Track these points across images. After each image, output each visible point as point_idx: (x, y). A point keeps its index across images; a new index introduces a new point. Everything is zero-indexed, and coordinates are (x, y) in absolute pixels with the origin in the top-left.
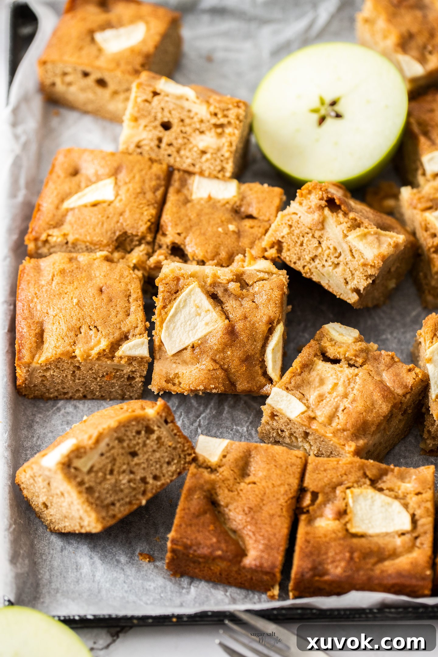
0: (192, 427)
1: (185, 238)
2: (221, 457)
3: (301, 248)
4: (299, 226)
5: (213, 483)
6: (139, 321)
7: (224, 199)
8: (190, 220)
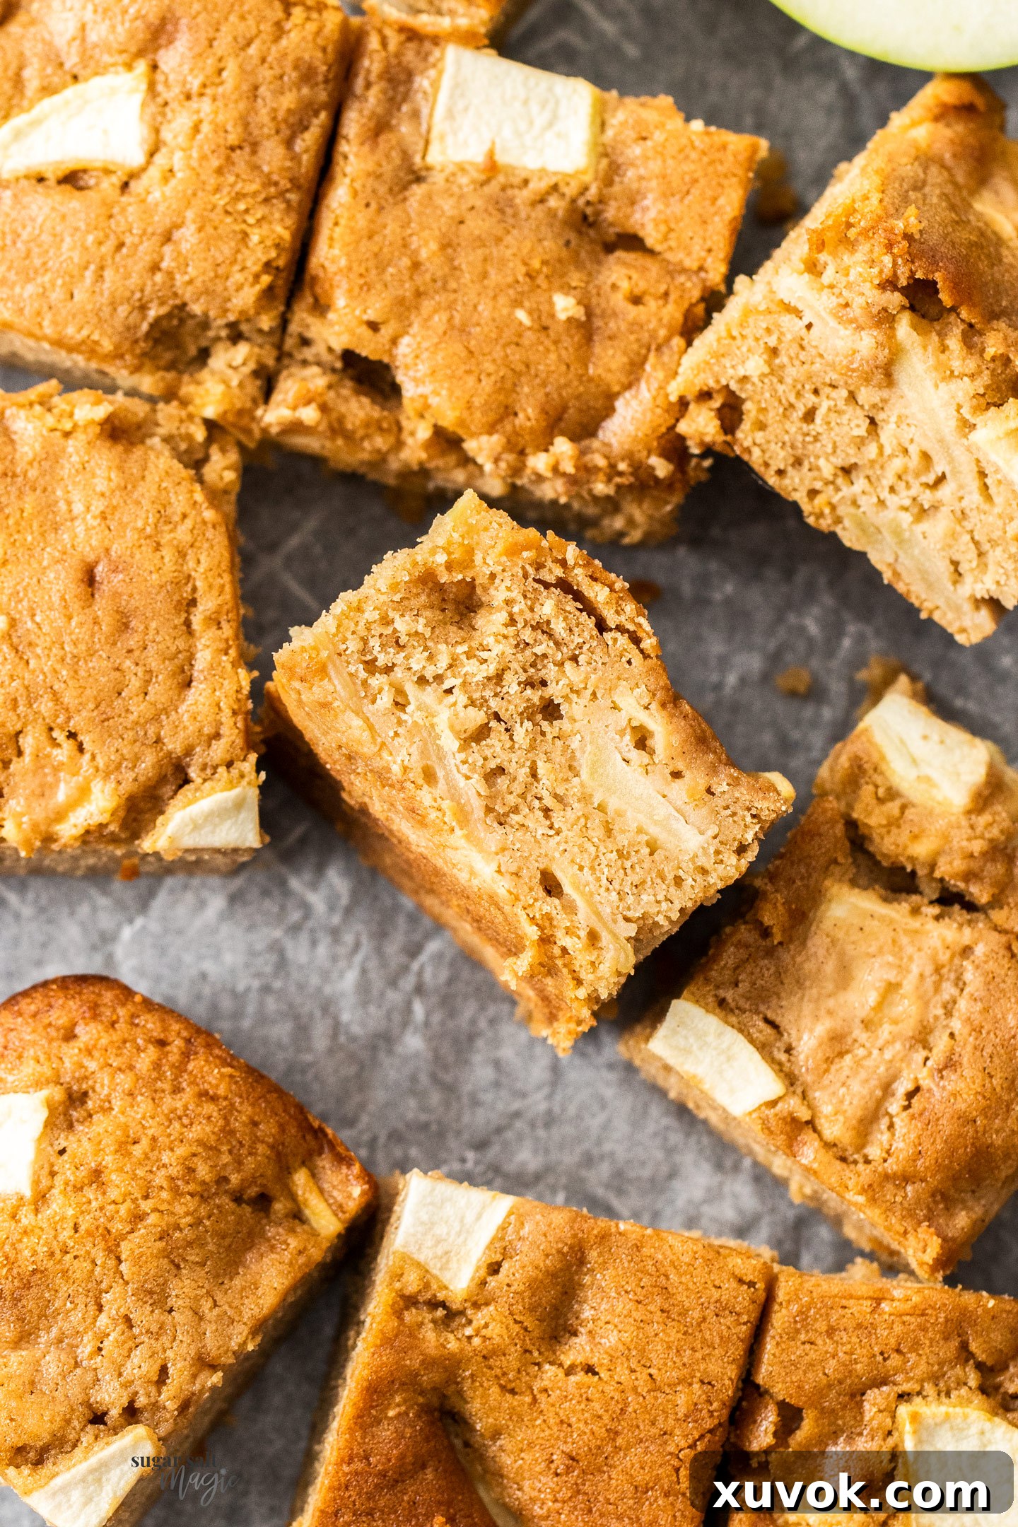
0: (394, 997)
1: (394, 342)
2: (483, 1272)
3: (805, 427)
4: (803, 356)
5: (451, 1367)
6: (227, 712)
7: (543, 172)
8: (416, 265)
